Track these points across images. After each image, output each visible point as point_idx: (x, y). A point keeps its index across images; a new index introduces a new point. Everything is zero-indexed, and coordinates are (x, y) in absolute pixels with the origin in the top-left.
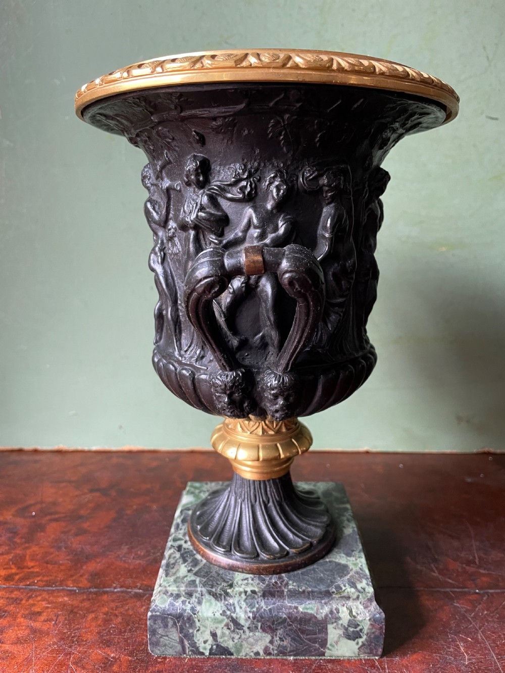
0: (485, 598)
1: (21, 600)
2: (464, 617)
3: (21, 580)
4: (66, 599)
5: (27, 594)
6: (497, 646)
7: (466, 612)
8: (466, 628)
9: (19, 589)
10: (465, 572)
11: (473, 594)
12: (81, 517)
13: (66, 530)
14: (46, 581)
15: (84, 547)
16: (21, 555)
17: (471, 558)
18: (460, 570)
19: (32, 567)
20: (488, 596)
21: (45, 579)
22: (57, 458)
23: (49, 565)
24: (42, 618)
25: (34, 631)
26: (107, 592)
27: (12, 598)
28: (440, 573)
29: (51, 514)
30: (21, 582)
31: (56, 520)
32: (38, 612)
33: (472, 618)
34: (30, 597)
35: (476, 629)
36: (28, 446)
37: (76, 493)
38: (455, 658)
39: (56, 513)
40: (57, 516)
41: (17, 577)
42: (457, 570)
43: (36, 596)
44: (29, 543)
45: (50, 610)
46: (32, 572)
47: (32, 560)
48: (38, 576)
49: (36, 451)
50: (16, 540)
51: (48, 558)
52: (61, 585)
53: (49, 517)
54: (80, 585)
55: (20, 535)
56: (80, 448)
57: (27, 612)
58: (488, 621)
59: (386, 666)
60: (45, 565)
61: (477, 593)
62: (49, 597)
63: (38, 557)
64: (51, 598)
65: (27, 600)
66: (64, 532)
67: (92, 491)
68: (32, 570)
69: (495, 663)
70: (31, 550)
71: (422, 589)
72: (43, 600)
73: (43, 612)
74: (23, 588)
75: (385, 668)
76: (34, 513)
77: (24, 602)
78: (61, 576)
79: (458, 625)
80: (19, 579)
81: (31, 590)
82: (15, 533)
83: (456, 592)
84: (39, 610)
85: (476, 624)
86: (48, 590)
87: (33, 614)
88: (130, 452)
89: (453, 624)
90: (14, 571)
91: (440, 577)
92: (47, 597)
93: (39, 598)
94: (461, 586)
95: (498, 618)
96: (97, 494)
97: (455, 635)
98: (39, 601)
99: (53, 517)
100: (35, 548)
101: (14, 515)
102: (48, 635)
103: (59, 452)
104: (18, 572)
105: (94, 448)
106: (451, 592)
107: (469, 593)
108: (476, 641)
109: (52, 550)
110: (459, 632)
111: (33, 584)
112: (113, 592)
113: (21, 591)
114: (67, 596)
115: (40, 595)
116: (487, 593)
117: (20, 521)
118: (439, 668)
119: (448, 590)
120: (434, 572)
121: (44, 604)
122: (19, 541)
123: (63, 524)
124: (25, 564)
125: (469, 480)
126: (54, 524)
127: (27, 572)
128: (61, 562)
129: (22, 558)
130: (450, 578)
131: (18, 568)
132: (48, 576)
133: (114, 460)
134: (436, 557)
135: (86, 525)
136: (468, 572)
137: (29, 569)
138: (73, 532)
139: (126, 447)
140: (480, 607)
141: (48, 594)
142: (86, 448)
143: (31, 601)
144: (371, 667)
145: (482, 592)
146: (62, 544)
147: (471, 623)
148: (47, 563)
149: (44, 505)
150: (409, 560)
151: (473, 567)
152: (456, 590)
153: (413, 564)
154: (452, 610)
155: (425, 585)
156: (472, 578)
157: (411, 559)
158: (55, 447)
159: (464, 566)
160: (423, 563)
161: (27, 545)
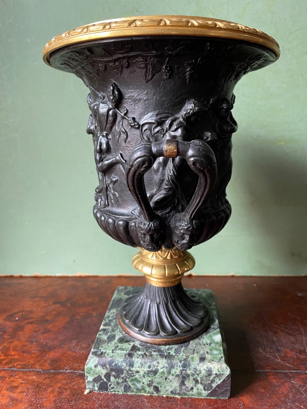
1: (6, 378)
2: (298, 390)
3: (6, 364)
4: (34, 377)
5: (10, 374)
7: (299, 387)
8: (300, 398)
9: (5, 370)
10: (299, 359)
11: (304, 374)
12: (47, 321)
13: (37, 329)
14: (23, 365)
15: (47, 341)
16: (7, 347)
17: (302, 349)
18: (295, 357)
19: (14, 355)
21: (22, 363)
22: (35, 281)
23: (25, 354)
24: (18, 390)
25: (13, 399)
26: (61, 373)
28: (281, 360)
29: (28, 319)
30: (6, 365)
31: (31, 323)
32: (16, 386)
33: (303, 391)
34: (11, 376)
36: (16, 274)
37: (45, 305)
39: (31, 318)
40: (32, 320)
41: (4, 362)
42: (293, 357)
43: (15, 375)
44: (13, 339)
45: (23, 385)
46: (14, 359)
47: (14, 350)
48: (17, 362)
49: (21, 277)
50: (4, 336)
51: (24, 349)
52: (31, 368)
53: (26, 321)
54: (44, 368)
55: (7, 334)
56: (49, 275)
57: (9, 386)
60: (22, 354)
62: (24, 376)
63: (18, 348)
64: (25, 377)
65: (9, 378)
66: (36, 331)
67: (55, 303)
68: (13, 357)
70: (14, 344)
71: (270, 370)
72: (20, 378)
73: (19, 386)
74: (7, 370)
76: (17, 319)
77: (7, 379)
78: (32, 361)
79: (294, 397)
80: (5, 364)
81: (12, 371)
82: (5, 332)
83: (292, 372)
84: (17, 385)
86: (23, 371)
87: (13, 388)
88: (81, 277)
89: (291, 396)
90: (2, 358)
91: (282, 362)
92: (22, 376)
93: (17, 377)
94: (296, 368)
96: (58, 305)
97: (293, 404)
98: (17, 378)
99: (29, 321)
100: (16, 343)
101: (4, 320)
102: (22, 402)
103: (36, 277)
104: (5, 358)
105: (58, 275)
106: (290, 372)
107: (301, 373)
109: (27, 343)
110: (295, 401)
111: (14, 367)
112: (65, 373)
113: (6, 371)
114: (35, 375)
115: (17, 375)
117: (8, 324)
119: (287, 371)
120: (278, 359)
121: (20, 381)
122: (6, 337)
123: (35, 326)
124: (10, 353)
125: (300, 295)
126: (29, 326)
127: (11, 359)
128: (33, 352)
129: (8, 349)
130: (288, 363)
131: (5, 356)
132: (24, 362)
133: (70, 283)
134: (279, 348)
135: (50, 327)
136: (300, 359)
137: (12, 356)
138: (41, 331)
139: (78, 274)
141: (23, 374)
142: (53, 275)
143: (12, 379)
146: (34, 340)
147: (303, 395)
148: (24, 352)
149: (24, 313)
150: (261, 350)
151: (304, 355)
152: (292, 371)
153: (264, 353)
154: (290, 385)
155: (272, 368)
156: (303, 363)
157: (262, 350)
158: (33, 274)
159: (298, 354)
160: (270, 352)
161: (11, 340)
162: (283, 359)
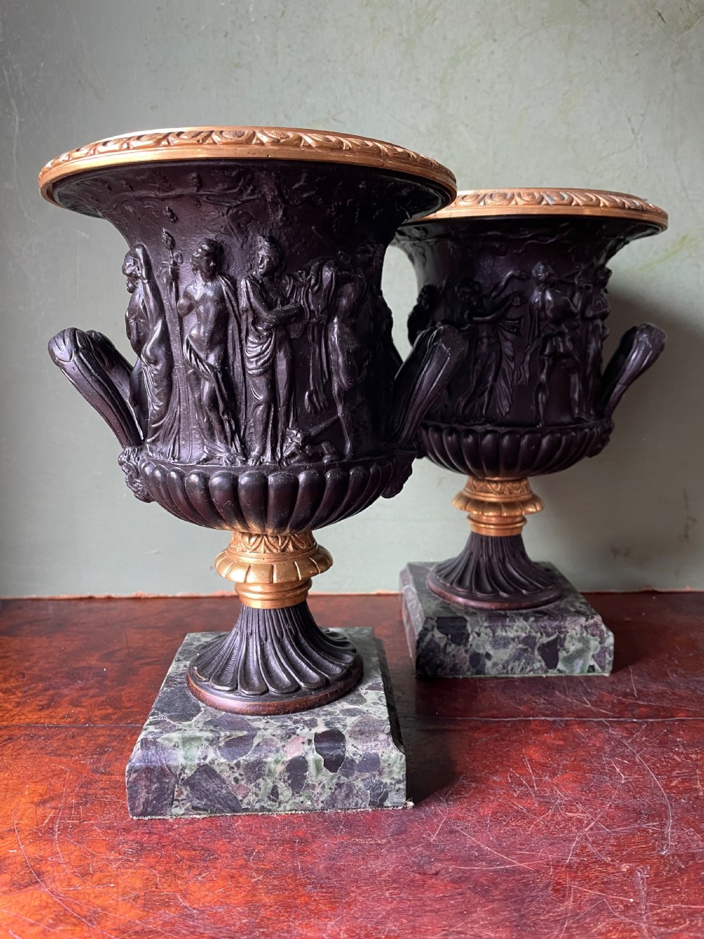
0: (643, 727)
1: (125, 736)
2: (620, 743)
3: (120, 719)
6: (657, 768)
7: (622, 738)
8: (623, 752)
9: (121, 728)
10: (621, 703)
11: (630, 723)
16: (116, 696)
17: (628, 690)
18: (615, 701)
19: (131, 707)
20: (648, 724)
22: (137, 605)
27: (114, 735)
28: (592, 705)
29: (141, 658)
30: (121, 721)
31: (148, 664)
33: (628, 744)
35: (634, 753)
38: (610, 778)
40: (149, 660)
41: (114, 717)
42: (613, 702)
44: (122, 685)
47: (129, 700)
49: (110, 599)
50: (106, 683)
53: (140, 661)
56: (162, 594)
58: (646, 746)
59: (535, 785)
61: (635, 722)
63: (136, 698)
68: (131, 710)
69: (654, 781)
70: (126, 691)
71: (573, 718)
75: (533, 787)
79: (613, 750)
82: (105, 677)
83: (610, 721)
85: (634, 749)
88: (223, 597)
89: (607, 748)
90: (110, 711)
91: (593, 708)
94: (617, 716)
95: (658, 744)
97: (610, 758)
99: (145, 661)
103: (138, 599)
104: (115, 712)
105: (179, 594)
106: (606, 721)
107: (626, 722)
108: (635, 763)
110: (615, 756)
116: (646, 722)
118: (592, 786)
119: (603, 720)
120: (587, 704)
122: (110, 684)
126: (147, 668)
129: (118, 699)
130: (603, 709)
131: (115, 709)
133: (206, 605)
134: (589, 690)
136: (624, 704)
137: (128, 708)
139: (218, 593)
140: (638, 733)
142: (170, 595)
144: (518, 785)
145: (640, 721)
147: (628, 748)
149: (131, 650)
150: (557, 693)
151: (631, 699)
152: (611, 719)
153: (563, 697)
154: (607, 736)
155: (575, 715)
156: (629, 709)
157: (560, 692)
158: (133, 594)
159: (620, 698)
160: (573, 696)
161: (120, 688)
162: (594, 704)
